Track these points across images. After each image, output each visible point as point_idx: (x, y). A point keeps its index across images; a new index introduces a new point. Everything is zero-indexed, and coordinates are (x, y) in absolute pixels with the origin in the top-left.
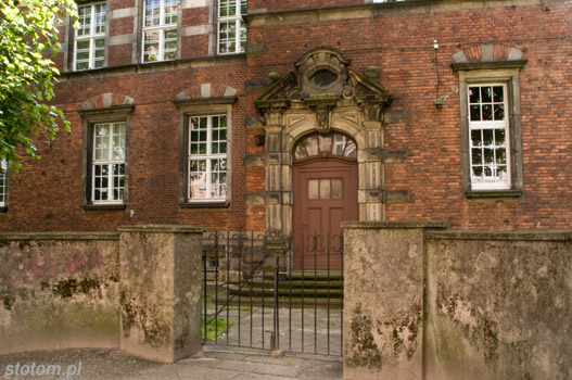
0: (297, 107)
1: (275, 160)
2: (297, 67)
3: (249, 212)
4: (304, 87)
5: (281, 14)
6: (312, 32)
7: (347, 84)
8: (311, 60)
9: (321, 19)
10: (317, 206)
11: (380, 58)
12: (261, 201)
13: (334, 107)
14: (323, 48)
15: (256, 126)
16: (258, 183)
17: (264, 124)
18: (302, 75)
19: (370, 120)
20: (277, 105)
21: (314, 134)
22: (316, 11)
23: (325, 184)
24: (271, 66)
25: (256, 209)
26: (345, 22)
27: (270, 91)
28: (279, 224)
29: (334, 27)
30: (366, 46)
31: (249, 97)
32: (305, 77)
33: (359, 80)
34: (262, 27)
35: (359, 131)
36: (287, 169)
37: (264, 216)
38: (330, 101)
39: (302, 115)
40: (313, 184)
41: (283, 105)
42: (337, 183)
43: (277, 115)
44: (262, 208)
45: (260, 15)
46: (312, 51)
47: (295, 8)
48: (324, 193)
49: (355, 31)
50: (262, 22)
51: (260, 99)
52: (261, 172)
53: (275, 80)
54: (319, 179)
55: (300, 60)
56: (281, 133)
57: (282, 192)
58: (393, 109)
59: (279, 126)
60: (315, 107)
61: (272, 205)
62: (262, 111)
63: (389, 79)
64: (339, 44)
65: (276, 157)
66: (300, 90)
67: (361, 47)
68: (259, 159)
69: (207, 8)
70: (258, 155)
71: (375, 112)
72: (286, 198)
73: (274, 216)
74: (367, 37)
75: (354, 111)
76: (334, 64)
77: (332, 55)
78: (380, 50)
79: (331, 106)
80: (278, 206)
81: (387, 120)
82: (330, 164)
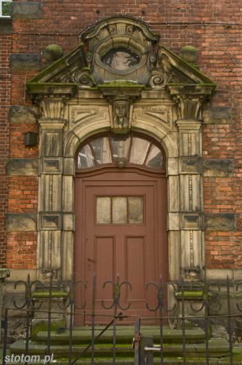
0: (87, 95)
1: (53, 168)
2: (86, 41)
3: (12, 242)
4: (96, 69)
7: (155, 69)
8: (105, 33)
10: (108, 233)
11: (199, 36)
12: (31, 226)
13: (138, 98)
14: (121, 17)
15: (25, 118)
16: (26, 199)
17: (38, 116)
18: (93, 52)
19: (186, 118)
20: (60, 91)
21: (108, 133)
23: (120, 203)
25: (21, 237)
27: (50, 71)
28: (58, 259)
30: (180, 19)
31: (16, 78)
32: (97, 57)
33: (174, 63)
35: (170, 133)
36: (69, 180)
37: (34, 247)
38: (134, 89)
39: (92, 107)
40: (103, 204)
41: (68, 91)
42: (136, 203)
43: (60, 105)
44: (32, 236)
46: (107, 20)
48: (118, 217)
51: (37, 79)
52: (31, 184)
53: (55, 56)
54: (112, 196)
56: (63, 131)
57: (62, 213)
58: (215, 105)
59: (60, 120)
60: (112, 97)
61: (48, 231)
62: (35, 98)
63: (209, 66)
64: (143, 13)
65: (55, 164)
66: (90, 72)
67: (173, 19)
68: (29, 166)
70: (27, 160)
71: (194, 108)
72: (69, 222)
73: (51, 247)
74: (182, 6)
75: (164, 106)
76: (138, 40)
77: (135, 28)
78: (198, 25)
79: (133, 96)
80: (57, 233)
81: (207, 120)
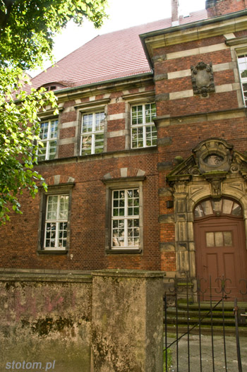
0: (197, 180)
1: (182, 218)
2: (195, 153)
3: (163, 257)
4: (201, 166)
5: (180, 117)
6: (203, 128)
7: (232, 162)
8: (204, 147)
9: (209, 120)
10: (213, 251)
12: (172, 249)
13: (225, 179)
14: (212, 139)
15: (166, 194)
16: (169, 235)
17: (173, 192)
18: (198, 157)
20: (183, 179)
21: (210, 198)
22: (205, 115)
23: (219, 235)
24: (176, 152)
25: (168, 255)
26: (226, 121)
27: (177, 169)
28: (188, 266)
29: (219, 125)
30: (243, 136)
31: (161, 174)
32: (201, 160)
33: (243, 159)
34: (167, 127)
35: (244, 196)
36: (191, 224)
37: (175, 260)
38: (222, 174)
39: (200, 186)
40: (210, 236)
41: (187, 178)
42: (228, 235)
43: (183, 186)
44: (173, 254)
45: (166, 119)
46: (205, 141)
47: (190, 114)
48: (218, 243)
49: (234, 127)
50: (167, 123)
51: (171, 174)
52: (171, 227)
53: (179, 161)
54: (214, 232)
55: (196, 147)
56: (185, 199)
57: (188, 242)
59: (184, 193)
60: (211, 179)
61: (181, 251)
62: (171, 183)
64: (223, 135)
65: (183, 216)
66: (198, 168)
67: (239, 137)
68: (170, 218)
69: (124, 120)
70: (168, 215)
72: (192, 246)
73: (183, 259)
74: (243, 130)
75: (239, 181)
76: (221, 149)
77: (219, 143)
79: (222, 178)
80: (186, 252)
82: (222, 220)
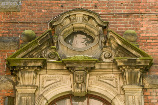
0: (54, 67)
2: (53, 27)
4: (61, 47)
7: (105, 47)
8: (68, 21)
11: (138, 23)
13: (93, 68)
17: (15, 84)
18: (58, 35)
19: (130, 84)
20: (33, 64)
21: (70, 96)
27: (26, 49)
30: (123, 11)
32: (62, 38)
35: (118, 95)
38: (89, 62)
39: (58, 76)
41: (39, 64)
43: (33, 74)
46: (68, 12)
51: (15, 56)
53: (30, 38)
55: (56, 20)
56: (35, 94)
58: (152, 74)
59: (33, 86)
60: (73, 68)
63: (146, 44)
64: (96, 7)
66: (56, 50)
71: (136, 76)
75: (113, 74)
76: (91, 26)
77: (90, 17)
78: (137, 15)
81: (147, 85)
